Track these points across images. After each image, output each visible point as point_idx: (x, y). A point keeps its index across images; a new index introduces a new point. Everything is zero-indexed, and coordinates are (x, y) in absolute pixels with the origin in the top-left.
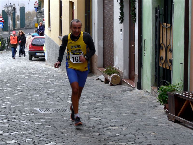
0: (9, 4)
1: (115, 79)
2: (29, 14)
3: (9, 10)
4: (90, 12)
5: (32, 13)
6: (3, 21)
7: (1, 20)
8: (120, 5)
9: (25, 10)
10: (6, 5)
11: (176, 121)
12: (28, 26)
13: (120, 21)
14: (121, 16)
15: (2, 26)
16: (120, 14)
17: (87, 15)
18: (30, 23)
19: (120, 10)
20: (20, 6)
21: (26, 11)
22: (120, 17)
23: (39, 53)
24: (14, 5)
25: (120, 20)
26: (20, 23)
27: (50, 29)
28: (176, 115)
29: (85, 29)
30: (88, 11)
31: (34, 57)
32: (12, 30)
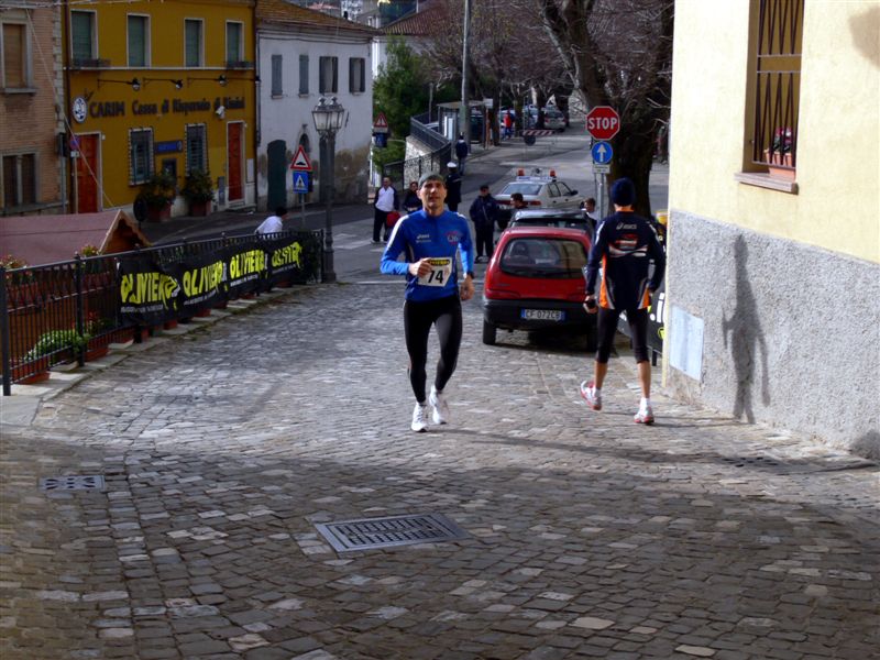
2: (345, 157)
3: (330, 128)
5: (353, 156)
6: (309, 168)
7: (301, 163)
9: (336, 145)
10: (320, 104)
12: (342, 195)
15: (303, 184)
18: (348, 185)
21: (339, 148)
23: (536, 312)
24: (304, 126)
26: (321, 185)
31: (502, 328)
32: (296, 208)
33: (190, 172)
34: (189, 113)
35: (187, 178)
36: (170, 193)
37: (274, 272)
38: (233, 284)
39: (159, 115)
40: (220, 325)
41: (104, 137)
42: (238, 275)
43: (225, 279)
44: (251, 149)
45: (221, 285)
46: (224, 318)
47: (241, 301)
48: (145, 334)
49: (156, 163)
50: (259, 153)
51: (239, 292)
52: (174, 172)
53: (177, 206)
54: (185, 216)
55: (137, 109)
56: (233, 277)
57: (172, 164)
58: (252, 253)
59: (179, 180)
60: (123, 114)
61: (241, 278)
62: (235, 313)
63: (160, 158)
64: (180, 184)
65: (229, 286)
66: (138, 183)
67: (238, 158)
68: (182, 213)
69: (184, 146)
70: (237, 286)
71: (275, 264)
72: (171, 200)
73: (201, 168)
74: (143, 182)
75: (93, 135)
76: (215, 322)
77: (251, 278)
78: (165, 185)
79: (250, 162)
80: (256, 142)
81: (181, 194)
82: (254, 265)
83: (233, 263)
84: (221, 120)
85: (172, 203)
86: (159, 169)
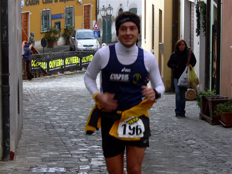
0: (108, 6)
1: (191, 94)
3: (107, 14)
4: (178, 22)
6: (99, 30)
7: (96, 28)
8: (197, 17)
10: (103, 7)
11: (203, 119)
13: (197, 34)
14: (198, 28)
15: (97, 35)
16: (196, 26)
17: (174, 25)
19: (197, 22)
20: (129, 7)
22: (196, 29)
24: (121, 5)
25: (196, 32)
27: (146, 40)
28: (203, 114)
29: (172, 41)
30: (176, 21)
33: (66, 27)
34: (66, 2)
35: (65, 29)
36: (58, 36)
37: (82, 64)
38: (66, 66)
39: (54, 3)
40: (60, 76)
41: (31, 13)
42: (68, 64)
43: (63, 64)
44: (95, 16)
45: (62, 66)
46: (62, 75)
47: (69, 72)
48: (37, 76)
49: (52, 23)
50: (98, 18)
51: (69, 69)
52: (59, 27)
53: (61, 41)
54: (64, 45)
55: (44, 1)
56: (66, 64)
57: (59, 24)
58: (74, 57)
59: (61, 30)
60: (39, 4)
61: (69, 65)
62: (66, 74)
63: (54, 22)
64: (62, 32)
65: (65, 67)
66: (44, 32)
67: (89, 20)
68: (62, 44)
69: (64, 16)
70: (68, 67)
71: (83, 62)
72: (58, 38)
73: (71, 25)
74: (46, 31)
75: (27, 13)
76: (58, 76)
77: (73, 65)
78: (55, 32)
79: (94, 22)
80: (97, 13)
81: (63, 36)
82: (74, 61)
83: (66, 60)
84: (80, 4)
85: (58, 40)
86: (53, 25)
